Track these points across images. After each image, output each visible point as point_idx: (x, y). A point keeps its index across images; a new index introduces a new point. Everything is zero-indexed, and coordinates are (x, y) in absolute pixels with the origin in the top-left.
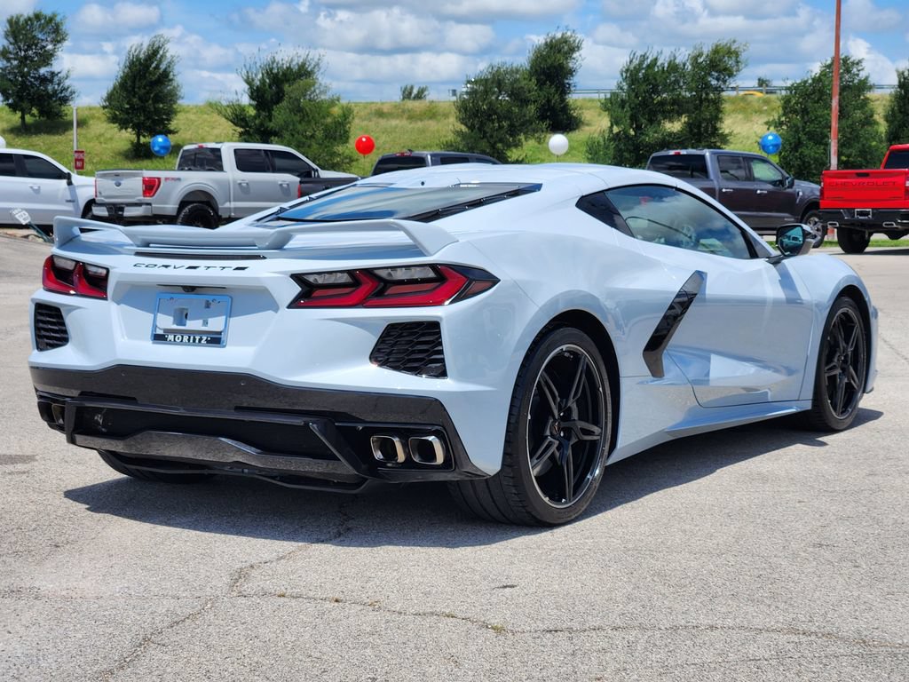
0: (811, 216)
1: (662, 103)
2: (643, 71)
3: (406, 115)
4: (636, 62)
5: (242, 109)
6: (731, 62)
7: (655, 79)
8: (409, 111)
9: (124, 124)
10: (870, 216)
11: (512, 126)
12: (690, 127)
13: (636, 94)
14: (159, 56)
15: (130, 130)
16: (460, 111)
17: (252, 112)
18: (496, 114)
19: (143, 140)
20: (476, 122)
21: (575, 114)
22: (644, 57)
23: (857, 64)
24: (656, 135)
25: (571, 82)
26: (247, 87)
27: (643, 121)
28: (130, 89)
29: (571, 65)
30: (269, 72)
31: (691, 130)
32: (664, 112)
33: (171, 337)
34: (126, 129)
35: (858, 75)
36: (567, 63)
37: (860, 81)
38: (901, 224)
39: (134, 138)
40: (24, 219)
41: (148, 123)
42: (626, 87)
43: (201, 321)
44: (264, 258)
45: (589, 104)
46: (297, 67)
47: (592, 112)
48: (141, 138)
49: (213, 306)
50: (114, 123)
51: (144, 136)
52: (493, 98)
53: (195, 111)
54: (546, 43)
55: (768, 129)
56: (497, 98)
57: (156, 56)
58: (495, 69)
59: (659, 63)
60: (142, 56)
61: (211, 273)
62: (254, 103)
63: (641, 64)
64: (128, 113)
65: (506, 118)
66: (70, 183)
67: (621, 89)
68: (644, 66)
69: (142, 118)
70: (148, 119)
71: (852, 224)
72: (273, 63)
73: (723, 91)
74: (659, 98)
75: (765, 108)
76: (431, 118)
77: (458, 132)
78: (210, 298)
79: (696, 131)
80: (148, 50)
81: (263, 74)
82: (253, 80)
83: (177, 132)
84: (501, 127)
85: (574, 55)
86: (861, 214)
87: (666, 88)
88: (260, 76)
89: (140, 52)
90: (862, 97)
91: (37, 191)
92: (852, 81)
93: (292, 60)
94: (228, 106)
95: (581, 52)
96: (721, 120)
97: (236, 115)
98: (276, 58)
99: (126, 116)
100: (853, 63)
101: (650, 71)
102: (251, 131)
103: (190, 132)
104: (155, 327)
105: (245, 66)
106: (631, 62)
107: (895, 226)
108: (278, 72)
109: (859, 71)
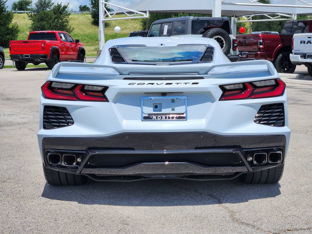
33: (154, 117)
43: (170, 109)
44: (204, 78)
49: (176, 101)
61: (179, 86)
78: (175, 98)
104: (142, 113)
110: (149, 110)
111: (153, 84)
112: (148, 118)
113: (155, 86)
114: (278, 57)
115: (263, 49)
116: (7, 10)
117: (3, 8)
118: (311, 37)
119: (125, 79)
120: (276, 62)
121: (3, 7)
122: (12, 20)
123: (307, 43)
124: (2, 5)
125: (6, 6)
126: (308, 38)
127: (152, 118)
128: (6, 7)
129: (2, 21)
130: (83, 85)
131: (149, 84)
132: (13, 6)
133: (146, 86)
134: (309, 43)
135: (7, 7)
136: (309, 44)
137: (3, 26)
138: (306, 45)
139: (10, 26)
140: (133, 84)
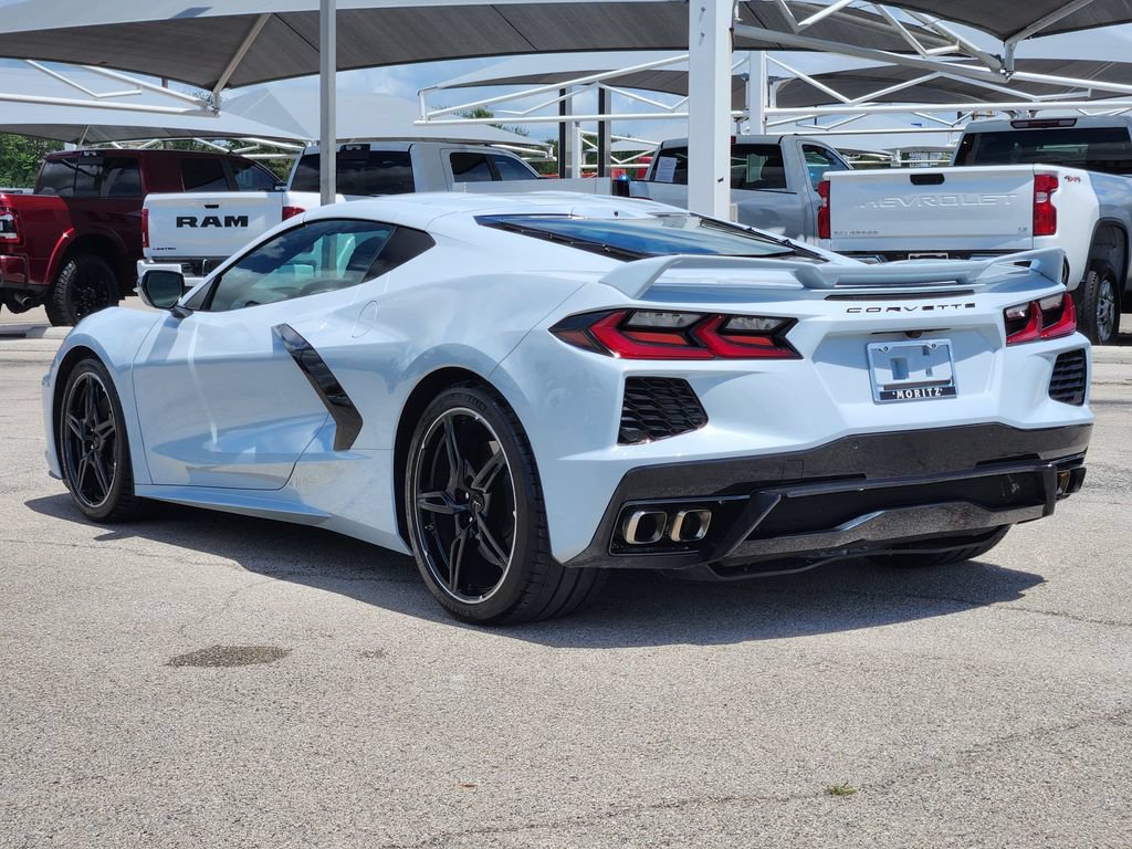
110: (885, 377)
111: (898, 309)
112: (888, 395)
113: (903, 315)
114: (65, 272)
115: (15, 244)
118: (217, 206)
119: (831, 297)
120: (60, 291)
123: (205, 223)
126: (207, 207)
127: (895, 397)
130: (728, 317)
131: (889, 309)
133: (884, 314)
134: (213, 226)
136: (211, 227)
138: (199, 230)
140: (857, 310)
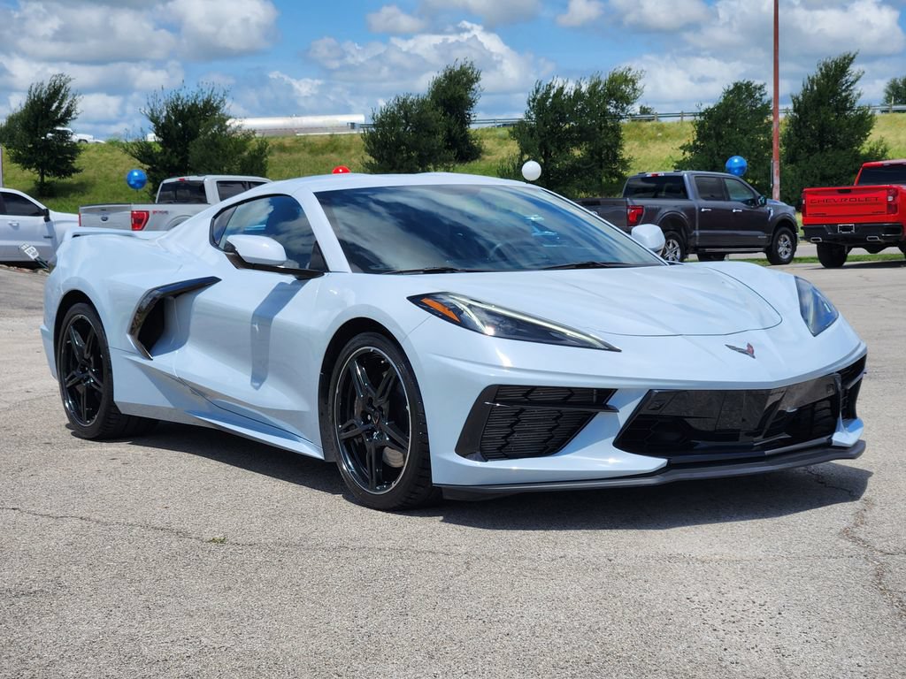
0: (783, 233)
1: (569, 131)
2: (550, 100)
3: (307, 149)
4: (542, 91)
5: (149, 146)
6: (628, 90)
7: (562, 108)
8: (310, 144)
9: (28, 163)
10: (853, 231)
11: (420, 156)
12: (591, 154)
13: (545, 123)
14: (61, 95)
15: (33, 169)
16: (368, 143)
17: (158, 149)
18: (404, 144)
19: (46, 179)
20: (384, 154)
21: (475, 144)
22: (550, 87)
23: (760, 89)
24: (566, 162)
25: (470, 112)
26: (152, 124)
27: (553, 148)
28: (33, 128)
29: (470, 96)
30: (175, 109)
31: (592, 158)
32: (572, 139)
34: (30, 168)
35: (761, 100)
36: (467, 94)
37: (763, 105)
38: (885, 238)
39: (37, 176)
40: (33, 254)
41: (52, 162)
42: (534, 116)
45: (488, 134)
46: (202, 104)
47: (491, 141)
48: (45, 176)
50: (16, 162)
51: (48, 175)
52: (401, 129)
53: (95, 149)
54: (445, 76)
55: (684, 153)
56: (405, 129)
57: (58, 95)
58: (401, 100)
59: (564, 93)
60: (43, 96)
62: (161, 140)
63: (548, 92)
64: (31, 153)
65: (415, 149)
66: (47, 220)
67: (530, 118)
68: (551, 95)
69: (46, 157)
70: (52, 158)
71: (835, 240)
72: (177, 100)
73: (621, 118)
74: (567, 126)
75: (660, 134)
76: (332, 152)
77: (367, 164)
79: (597, 157)
80: (49, 89)
81: (168, 112)
82: (158, 118)
83: (81, 171)
84: (409, 158)
85: (473, 87)
86: (844, 229)
87: (574, 115)
88: (165, 113)
89: (41, 91)
90: (765, 121)
91: (16, 228)
92: (755, 106)
93: (197, 97)
94: (134, 144)
95: (479, 82)
96: (620, 147)
97: (143, 153)
98: (181, 95)
99: (29, 156)
100: (755, 88)
101: (556, 101)
102: (158, 167)
103: (93, 170)
105: (148, 104)
106: (537, 91)
107: (878, 239)
108: (184, 109)
109: (761, 95)
116: (857, 105)
117: (846, 99)
121: (847, 96)
122: (871, 131)
124: (845, 91)
125: (855, 93)
128: (855, 95)
129: (842, 136)
132: (888, 92)
135: (859, 95)
137: (844, 149)
139: (865, 149)
